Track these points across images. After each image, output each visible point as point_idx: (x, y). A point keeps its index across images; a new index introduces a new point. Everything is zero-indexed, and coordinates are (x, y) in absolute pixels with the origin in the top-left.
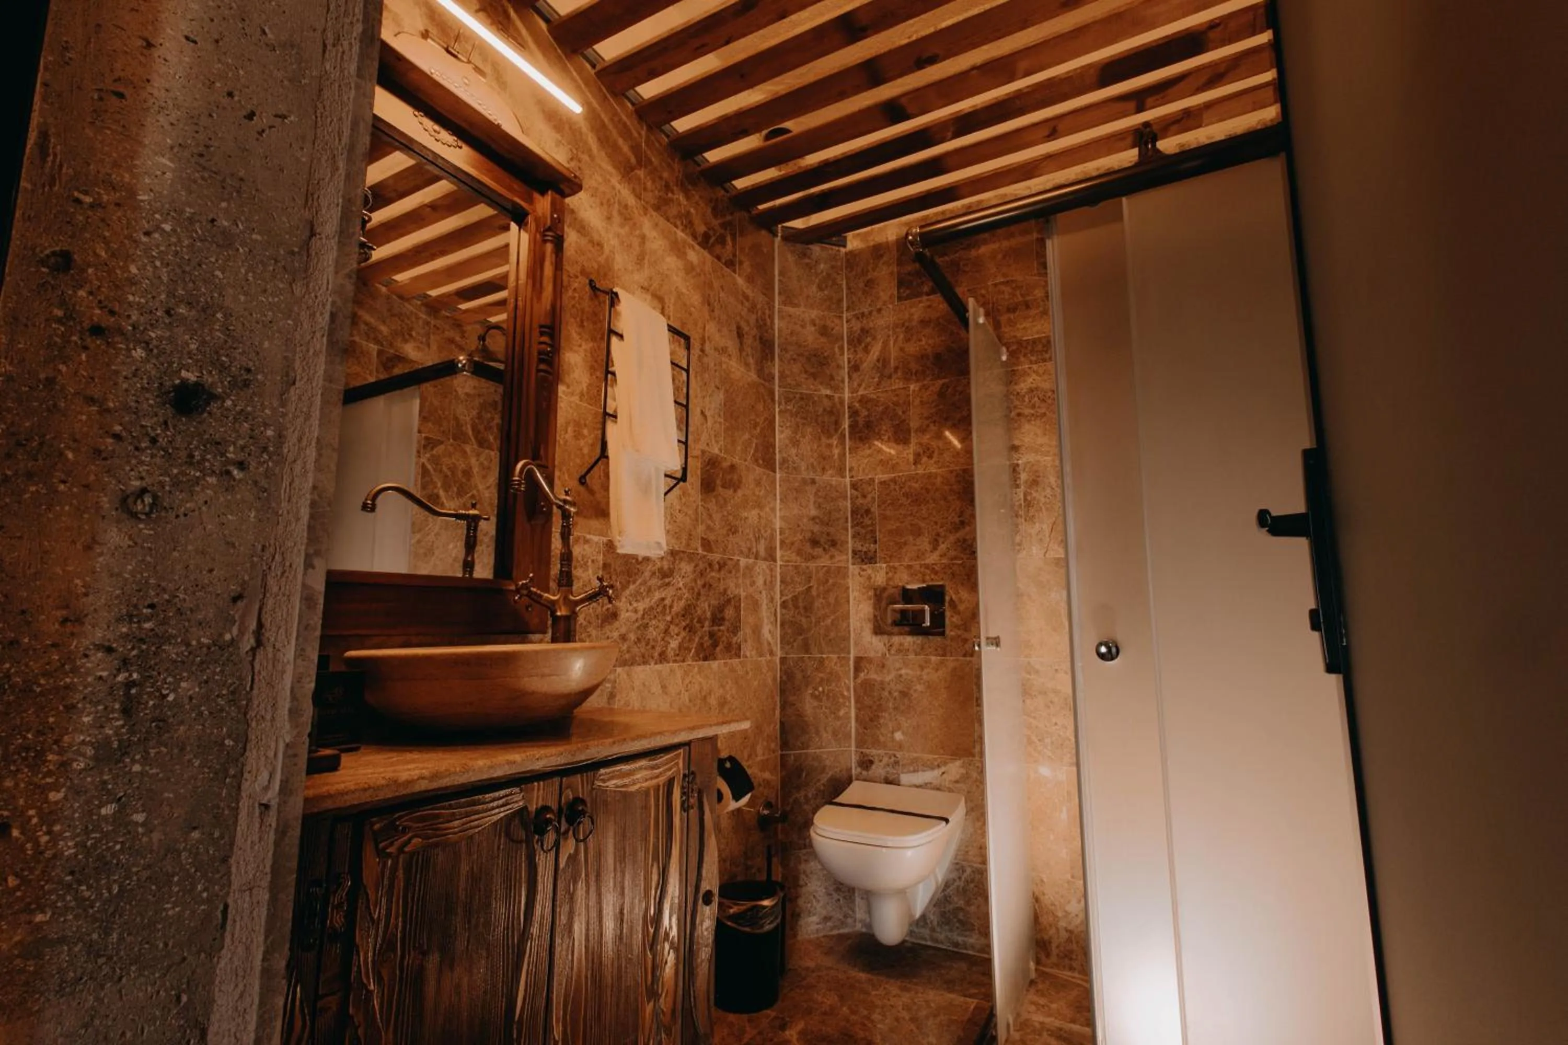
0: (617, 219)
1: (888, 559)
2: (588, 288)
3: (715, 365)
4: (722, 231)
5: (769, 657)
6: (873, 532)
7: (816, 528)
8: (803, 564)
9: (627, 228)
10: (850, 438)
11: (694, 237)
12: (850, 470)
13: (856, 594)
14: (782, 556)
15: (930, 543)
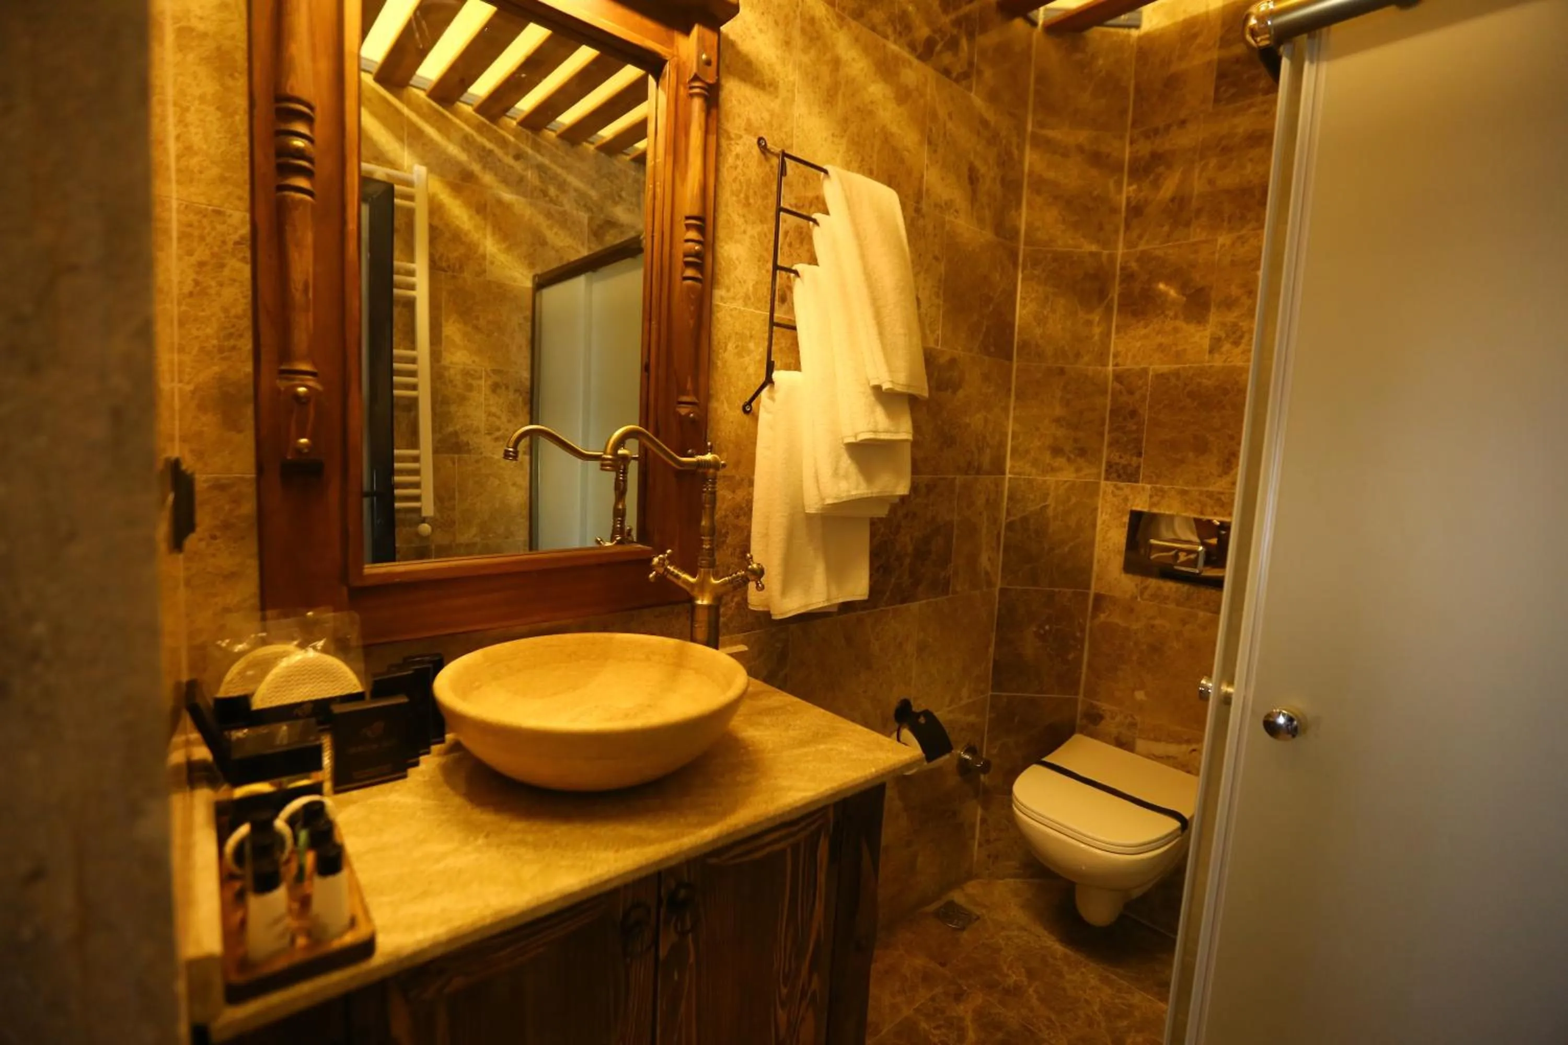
0: (798, 40)
1: (1154, 478)
2: (756, 150)
3: (935, 227)
4: (955, 31)
5: (985, 589)
6: (1138, 441)
7: (1061, 432)
8: (1039, 478)
9: (813, 52)
10: (1119, 311)
11: (912, 47)
12: (1115, 356)
13: (1105, 517)
14: (1013, 467)
15: (1218, 464)
